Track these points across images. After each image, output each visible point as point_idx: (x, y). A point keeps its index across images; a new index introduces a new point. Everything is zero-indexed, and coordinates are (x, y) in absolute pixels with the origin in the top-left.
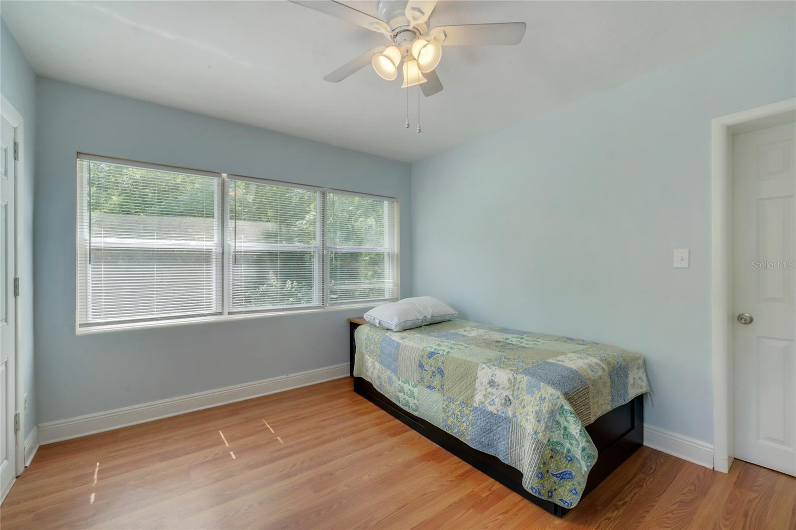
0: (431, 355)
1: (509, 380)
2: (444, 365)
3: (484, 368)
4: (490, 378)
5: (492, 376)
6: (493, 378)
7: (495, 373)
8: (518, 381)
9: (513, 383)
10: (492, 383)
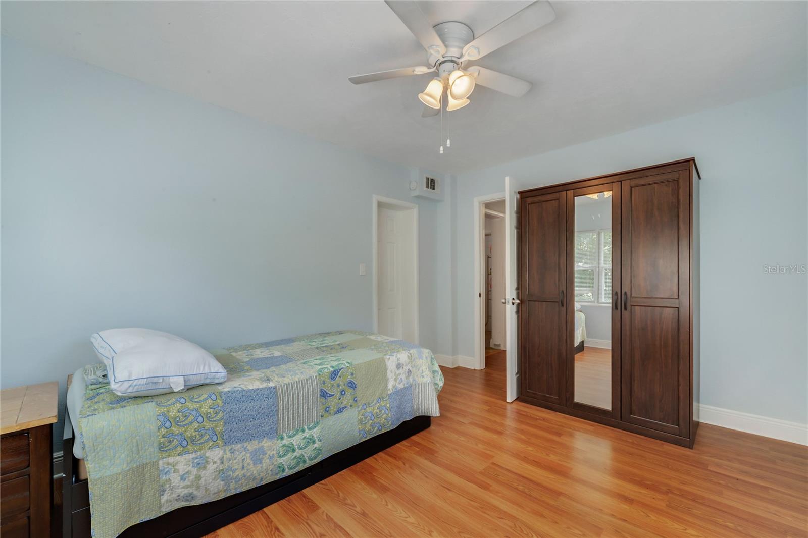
0: (335, 374)
1: (408, 356)
2: (354, 376)
3: (389, 358)
4: (397, 363)
5: (398, 360)
6: (399, 362)
7: (398, 357)
8: (412, 355)
9: (410, 357)
10: (399, 366)
